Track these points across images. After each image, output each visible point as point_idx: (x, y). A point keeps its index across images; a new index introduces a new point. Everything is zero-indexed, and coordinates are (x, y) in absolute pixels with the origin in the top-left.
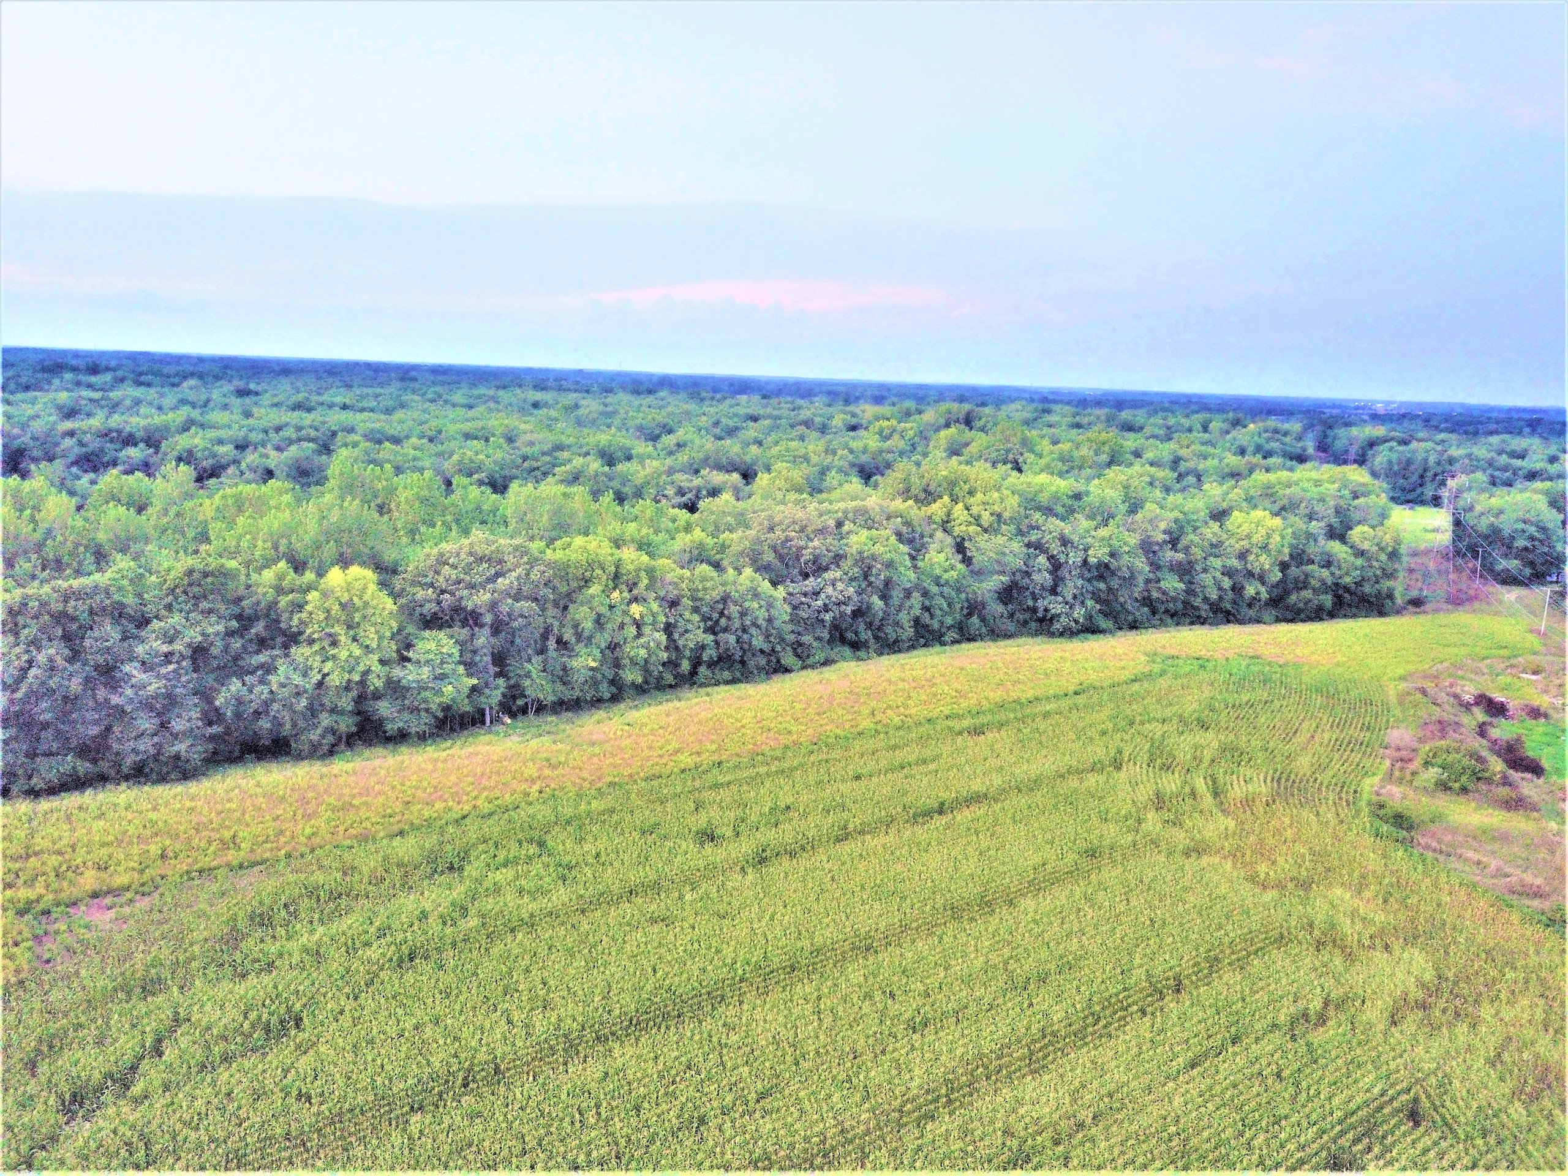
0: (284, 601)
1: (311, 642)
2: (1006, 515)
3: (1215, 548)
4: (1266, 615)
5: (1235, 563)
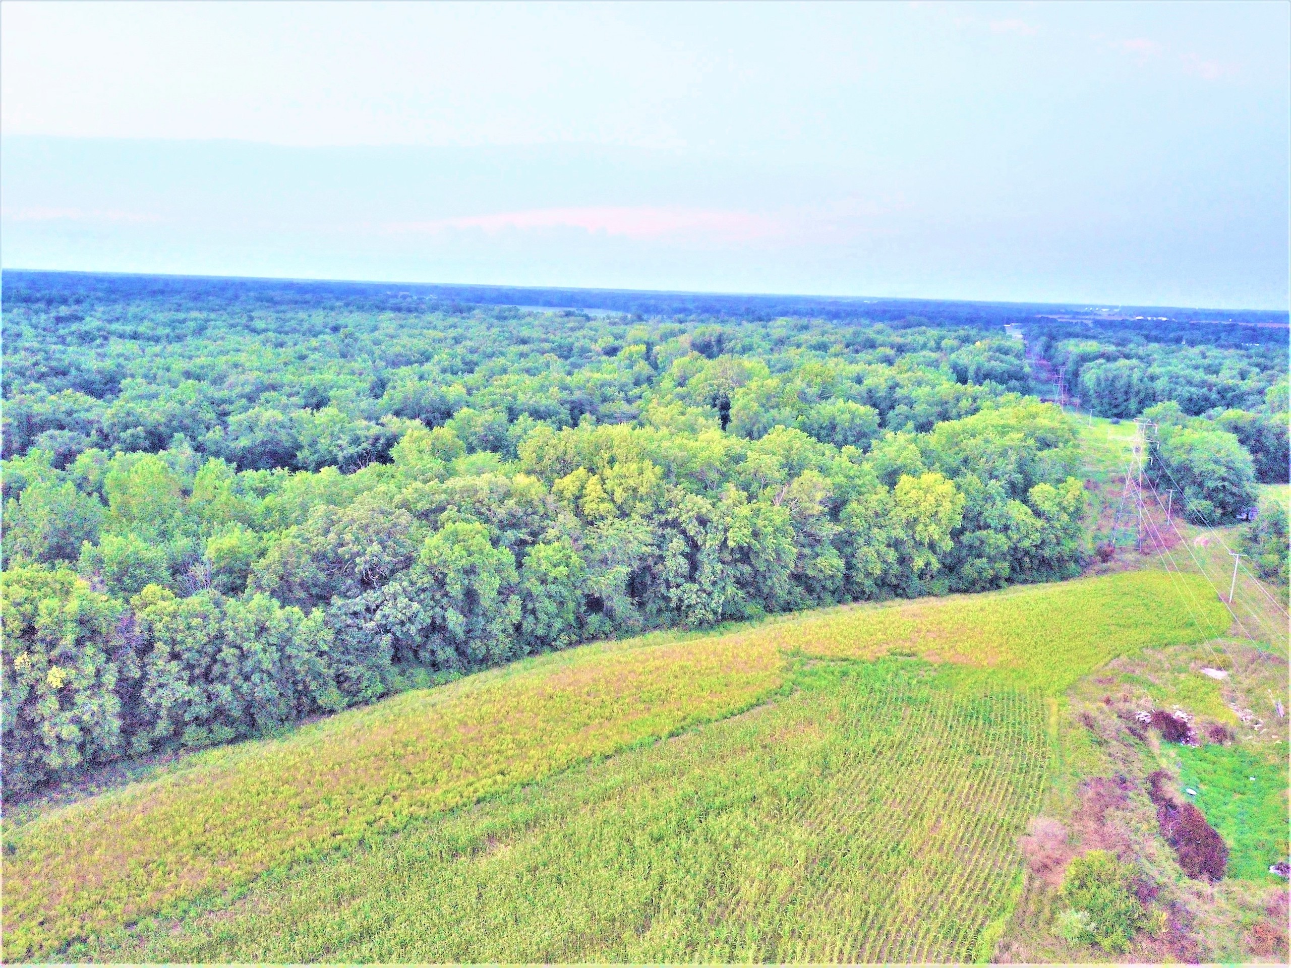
3: (880, 516)
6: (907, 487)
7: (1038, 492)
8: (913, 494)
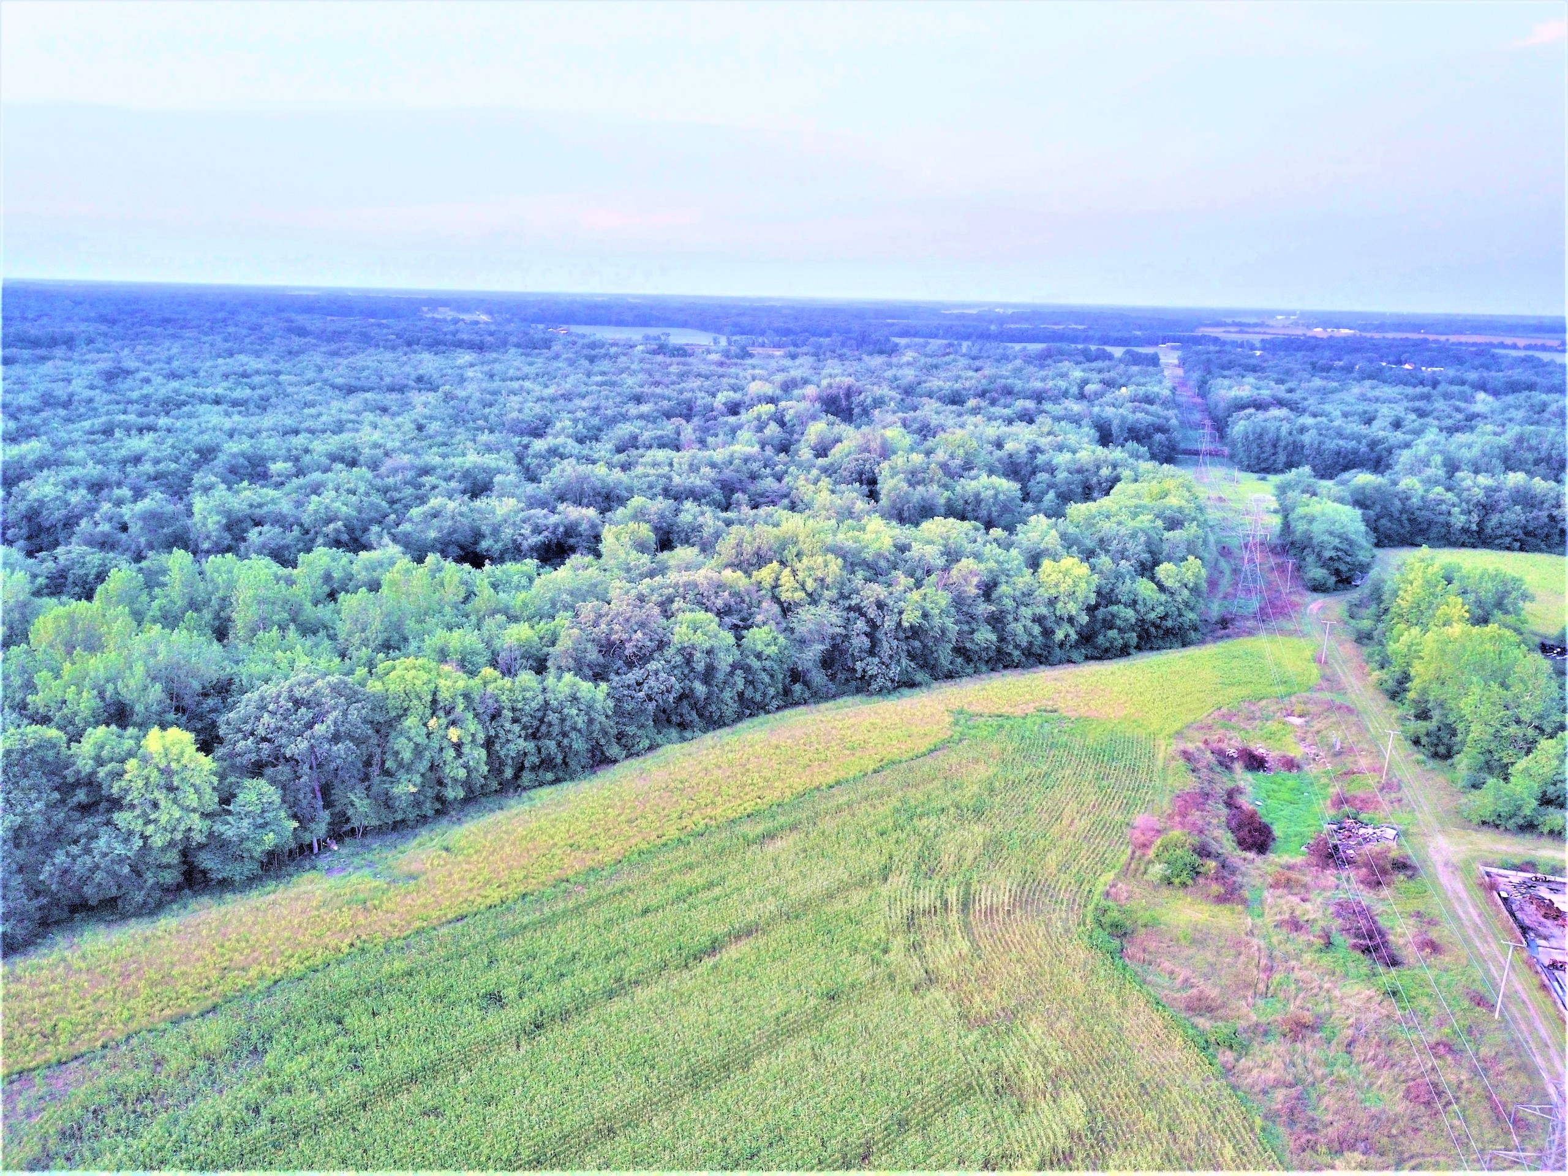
0: (102, 773)
1: (132, 807)
2: (829, 580)
3: (1025, 598)
4: (1075, 655)
5: (1043, 610)
6: (1049, 570)
7: (1164, 570)
8: (1054, 576)
